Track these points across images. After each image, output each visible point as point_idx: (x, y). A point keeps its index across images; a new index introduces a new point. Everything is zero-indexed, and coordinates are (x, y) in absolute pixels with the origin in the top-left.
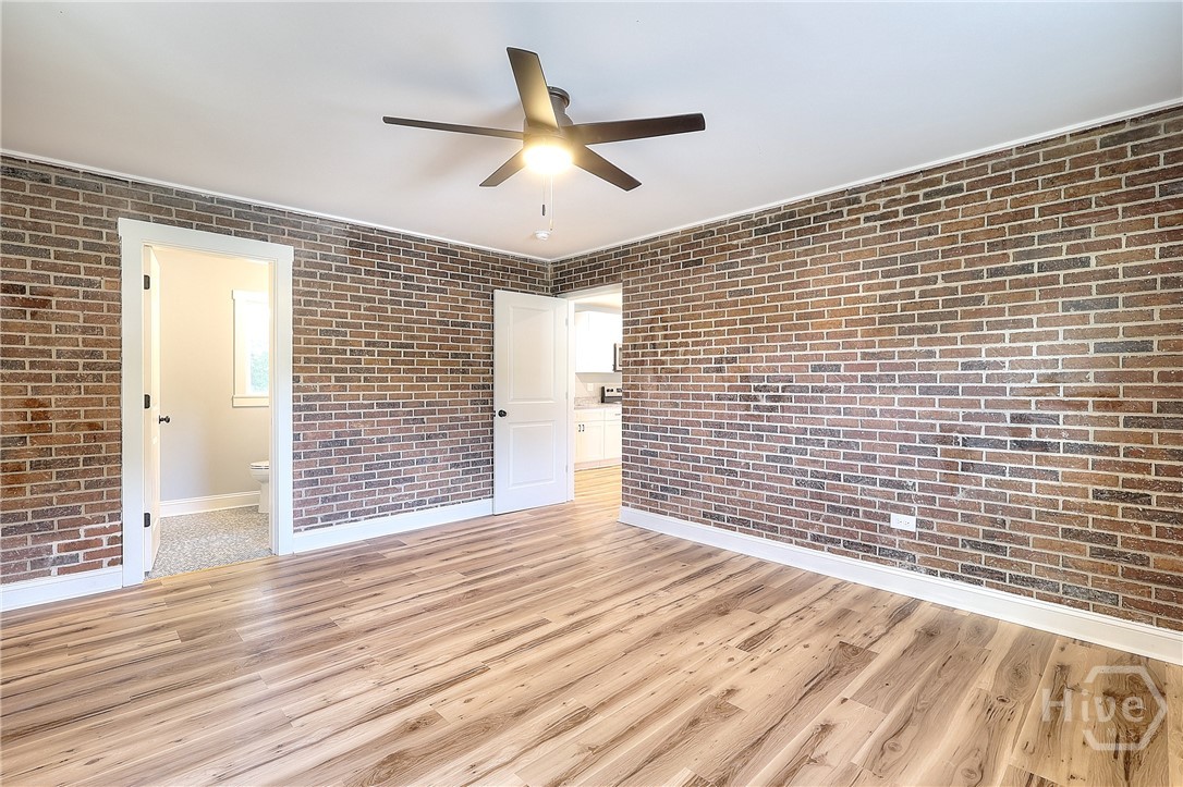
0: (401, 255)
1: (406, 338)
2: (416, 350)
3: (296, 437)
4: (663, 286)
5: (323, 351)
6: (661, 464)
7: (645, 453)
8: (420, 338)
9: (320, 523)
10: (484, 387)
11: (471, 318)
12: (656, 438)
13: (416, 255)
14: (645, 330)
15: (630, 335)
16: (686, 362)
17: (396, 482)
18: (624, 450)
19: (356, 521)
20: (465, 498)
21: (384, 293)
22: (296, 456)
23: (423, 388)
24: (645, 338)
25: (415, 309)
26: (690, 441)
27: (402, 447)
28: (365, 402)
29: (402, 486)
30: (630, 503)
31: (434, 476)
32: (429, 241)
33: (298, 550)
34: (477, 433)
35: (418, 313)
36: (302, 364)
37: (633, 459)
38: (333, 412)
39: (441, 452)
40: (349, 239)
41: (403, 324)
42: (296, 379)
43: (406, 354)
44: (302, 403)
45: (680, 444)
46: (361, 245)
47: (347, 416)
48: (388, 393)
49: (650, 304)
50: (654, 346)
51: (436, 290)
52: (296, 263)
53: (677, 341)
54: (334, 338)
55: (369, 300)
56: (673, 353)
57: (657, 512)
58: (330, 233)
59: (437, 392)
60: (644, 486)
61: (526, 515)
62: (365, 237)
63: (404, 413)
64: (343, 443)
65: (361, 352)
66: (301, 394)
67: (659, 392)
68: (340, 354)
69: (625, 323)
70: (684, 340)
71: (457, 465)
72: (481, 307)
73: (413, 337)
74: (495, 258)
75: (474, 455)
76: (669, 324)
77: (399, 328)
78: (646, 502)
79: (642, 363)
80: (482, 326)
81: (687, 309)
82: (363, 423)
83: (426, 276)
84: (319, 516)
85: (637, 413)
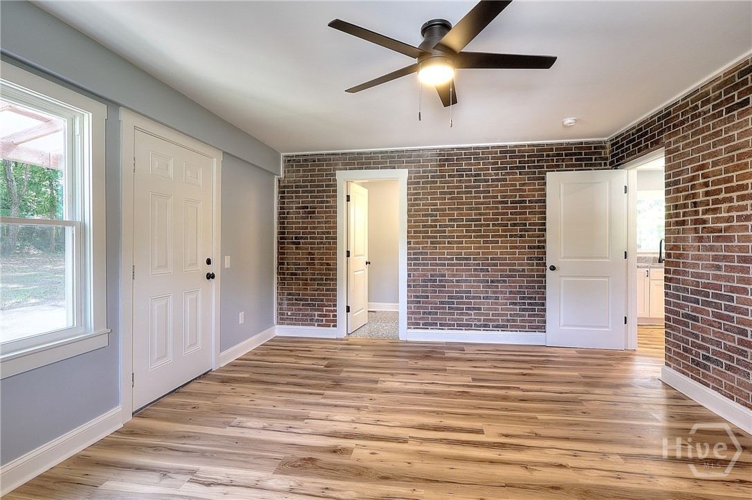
0: (472, 161)
1: (476, 215)
2: (483, 222)
3: (409, 275)
4: (704, 139)
5: (424, 226)
6: (703, 331)
7: (687, 316)
8: (486, 214)
9: (421, 326)
10: (539, 247)
11: (527, 196)
12: (697, 302)
13: (483, 159)
14: (685, 189)
15: (672, 195)
16: (730, 219)
17: (468, 309)
18: (667, 310)
19: (442, 329)
20: (521, 328)
21: (460, 187)
22: (409, 286)
23: (488, 248)
24: (686, 197)
25: (482, 195)
26: (734, 309)
27: (472, 287)
28: (448, 257)
29: (472, 312)
30: (672, 365)
31: (496, 309)
32: (493, 147)
33: (409, 339)
34: (532, 282)
35: (484, 198)
36: (412, 234)
37: (676, 321)
38: (429, 262)
39: (502, 292)
40: (438, 158)
41: (474, 206)
42: (409, 243)
43: (475, 226)
44: (412, 256)
45: (723, 312)
46: (447, 160)
47: (437, 265)
48: (463, 251)
49: (691, 161)
50: (695, 204)
51: (498, 180)
52: (410, 178)
53: (720, 197)
54: (430, 218)
55: (450, 193)
56: (715, 211)
57: (699, 381)
58: (428, 157)
59: (499, 251)
60: (686, 350)
61: (573, 352)
62: (448, 155)
63: (474, 265)
64: (435, 281)
65: (447, 226)
66: (412, 251)
67: (700, 253)
68: (433, 227)
69: (667, 185)
70: (728, 195)
71: (515, 304)
72: (537, 187)
73: (480, 214)
74: (550, 148)
75: (530, 298)
76: (711, 179)
77: (471, 209)
78: (687, 367)
79: (683, 223)
80: (537, 202)
81: (731, 159)
82: (447, 269)
83: (490, 172)
84: (421, 322)
85: (679, 274)
